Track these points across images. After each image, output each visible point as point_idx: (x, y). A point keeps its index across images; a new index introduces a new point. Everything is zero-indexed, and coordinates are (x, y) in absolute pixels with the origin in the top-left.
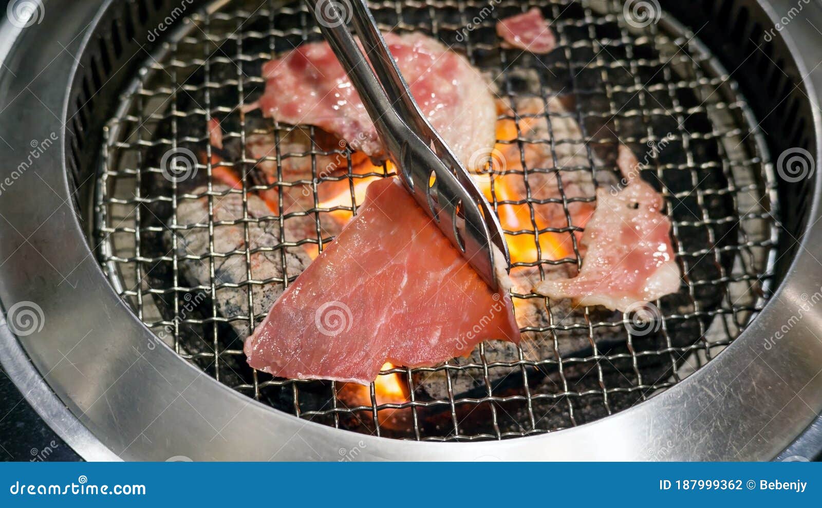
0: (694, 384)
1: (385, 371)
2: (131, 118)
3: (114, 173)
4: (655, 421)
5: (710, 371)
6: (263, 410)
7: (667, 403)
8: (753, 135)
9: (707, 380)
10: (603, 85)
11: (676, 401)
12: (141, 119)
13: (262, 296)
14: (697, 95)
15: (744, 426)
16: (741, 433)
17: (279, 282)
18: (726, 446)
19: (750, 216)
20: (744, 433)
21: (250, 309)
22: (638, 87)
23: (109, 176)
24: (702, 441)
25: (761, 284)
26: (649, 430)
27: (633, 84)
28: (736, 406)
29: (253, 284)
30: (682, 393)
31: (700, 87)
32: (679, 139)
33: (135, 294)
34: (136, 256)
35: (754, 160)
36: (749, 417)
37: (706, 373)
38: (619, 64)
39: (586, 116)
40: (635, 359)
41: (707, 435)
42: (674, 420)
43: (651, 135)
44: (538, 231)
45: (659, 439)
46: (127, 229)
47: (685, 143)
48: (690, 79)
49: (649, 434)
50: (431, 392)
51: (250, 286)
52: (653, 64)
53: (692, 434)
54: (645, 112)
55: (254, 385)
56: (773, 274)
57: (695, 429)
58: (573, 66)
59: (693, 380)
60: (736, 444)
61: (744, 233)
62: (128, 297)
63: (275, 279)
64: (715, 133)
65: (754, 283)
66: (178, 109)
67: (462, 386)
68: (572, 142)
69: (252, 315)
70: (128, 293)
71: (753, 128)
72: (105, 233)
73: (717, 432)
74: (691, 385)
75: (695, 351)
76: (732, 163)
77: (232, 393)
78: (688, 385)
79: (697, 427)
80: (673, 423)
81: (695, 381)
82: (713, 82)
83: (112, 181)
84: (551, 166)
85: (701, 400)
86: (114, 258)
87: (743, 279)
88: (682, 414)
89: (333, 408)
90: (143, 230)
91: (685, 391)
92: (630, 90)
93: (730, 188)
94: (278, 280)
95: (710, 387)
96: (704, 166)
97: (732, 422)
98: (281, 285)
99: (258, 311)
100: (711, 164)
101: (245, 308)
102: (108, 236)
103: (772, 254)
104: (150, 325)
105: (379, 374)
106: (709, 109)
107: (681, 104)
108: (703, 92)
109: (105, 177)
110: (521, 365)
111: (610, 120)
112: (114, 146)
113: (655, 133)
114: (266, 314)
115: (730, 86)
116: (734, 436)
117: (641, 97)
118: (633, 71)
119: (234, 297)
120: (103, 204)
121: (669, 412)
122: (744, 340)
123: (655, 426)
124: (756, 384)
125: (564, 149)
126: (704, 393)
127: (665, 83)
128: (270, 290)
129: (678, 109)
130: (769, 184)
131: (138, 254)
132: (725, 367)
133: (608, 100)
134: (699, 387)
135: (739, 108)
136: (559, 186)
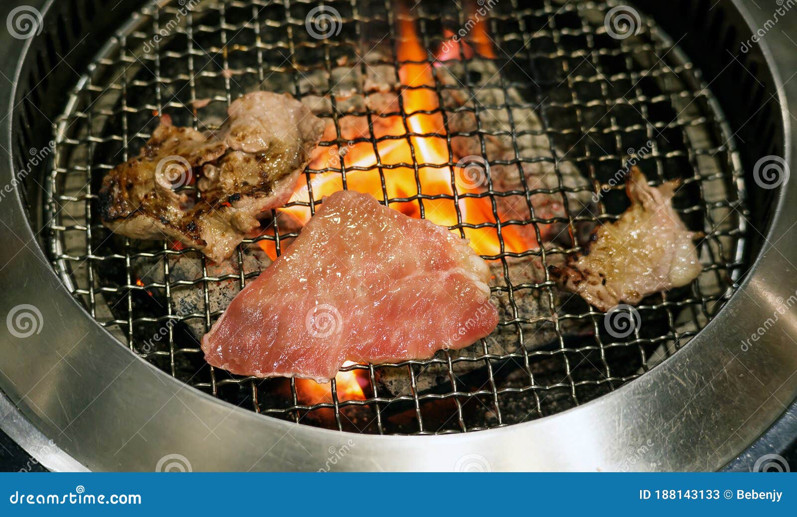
0: (664, 372)
1: (346, 368)
2: (80, 114)
3: (63, 171)
4: (625, 411)
5: (680, 359)
6: (222, 407)
7: (637, 392)
8: (719, 123)
9: (678, 368)
10: (564, 75)
11: (646, 390)
12: (90, 114)
13: (218, 294)
14: (661, 84)
15: (716, 415)
16: (713, 422)
17: (235, 279)
18: (698, 435)
19: (718, 205)
20: (716, 422)
21: (207, 307)
22: (600, 77)
23: (59, 173)
24: (674, 430)
25: (730, 273)
26: (619, 420)
27: (595, 74)
28: (707, 394)
29: (208, 281)
30: (652, 381)
31: (663, 75)
32: (643, 128)
33: (87, 292)
34: (87, 254)
35: (720, 149)
36: (721, 405)
37: (676, 361)
38: (579, 53)
39: (548, 106)
40: (602, 351)
41: (679, 424)
42: (644, 410)
43: (615, 124)
44: (501, 224)
45: (629, 428)
46: (78, 227)
47: (649, 133)
48: (653, 67)
49: (619, 425)
50: (392, 389)
51: (205, 283)
52: (614, 53)
53: (663, 424)
54: (607, 102)
55: (212, 383)
56: (742, 263)
57: (667, 419)
58: (533, 56)
59: (663, 369)
60: (709, 433)
61: (712, 221)
62: (80, 296)
63: (231, 276)
64: (680, 122)
65: (722, 272)
66: (129, 105)
67: (425, 384)
68: (534, 133)
69: (208, 312)
70: (80, 291)
71: (719, 116)
72: (55, 231)
73: (689, 422)
74: (662, 373)
75: (664, 342)
76: (698, 152)
77: (190, 390)
78: (658, 374)
79: (668, 417)
80: (644, 413)
81: (665, 370)
82: (677, 70)
83: (62, 178)
84: (513, 158)
85: (672, 389)
86: (65, 256)
87: (711, 269)
88: (653, 402)
89: (293, 405)
90: (94, 228)
91: (655, 379)
92: (592, 80)
93: (696, 177)
94: (234, 276)
95: (681, 375)
96: (669, 155)
97: (704, 411)
98: (238, 281)
99: (214, 308)
100: (675, 153)
101: (201, 306)
102: (58, 234)
103: (740, 243)
104: (104, 324)
105: (340, 371)
106: (673, 97)
107: (643, 94)
108: (666, 81)
109: (55, 174)
110: (486, 359)
111: (571, 111)
112: (63, 143)
113: (618, 123)
114: (222, 311)
115: (693, 74)
116: (707, 425)
117: (603, 87)
118: (595, 61)
119: (189, 295)
120: (53, 202)
121: (639, 401)
122: (715, 326)
123: (625, 416)
124: (728, 372)
125: (525, 140)
126: (674, 381)
127: (627, 72)
128: (226, 287)
129: (641, 99)
130: (736, 172)
131: (90, 252)
132: (695, 354)
133: (569, 91)
134: (669, 376)
135: (703, 96)
136: (521, 178)
